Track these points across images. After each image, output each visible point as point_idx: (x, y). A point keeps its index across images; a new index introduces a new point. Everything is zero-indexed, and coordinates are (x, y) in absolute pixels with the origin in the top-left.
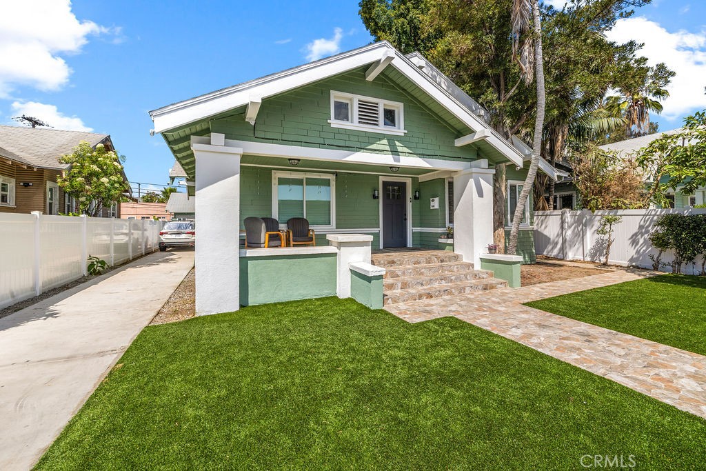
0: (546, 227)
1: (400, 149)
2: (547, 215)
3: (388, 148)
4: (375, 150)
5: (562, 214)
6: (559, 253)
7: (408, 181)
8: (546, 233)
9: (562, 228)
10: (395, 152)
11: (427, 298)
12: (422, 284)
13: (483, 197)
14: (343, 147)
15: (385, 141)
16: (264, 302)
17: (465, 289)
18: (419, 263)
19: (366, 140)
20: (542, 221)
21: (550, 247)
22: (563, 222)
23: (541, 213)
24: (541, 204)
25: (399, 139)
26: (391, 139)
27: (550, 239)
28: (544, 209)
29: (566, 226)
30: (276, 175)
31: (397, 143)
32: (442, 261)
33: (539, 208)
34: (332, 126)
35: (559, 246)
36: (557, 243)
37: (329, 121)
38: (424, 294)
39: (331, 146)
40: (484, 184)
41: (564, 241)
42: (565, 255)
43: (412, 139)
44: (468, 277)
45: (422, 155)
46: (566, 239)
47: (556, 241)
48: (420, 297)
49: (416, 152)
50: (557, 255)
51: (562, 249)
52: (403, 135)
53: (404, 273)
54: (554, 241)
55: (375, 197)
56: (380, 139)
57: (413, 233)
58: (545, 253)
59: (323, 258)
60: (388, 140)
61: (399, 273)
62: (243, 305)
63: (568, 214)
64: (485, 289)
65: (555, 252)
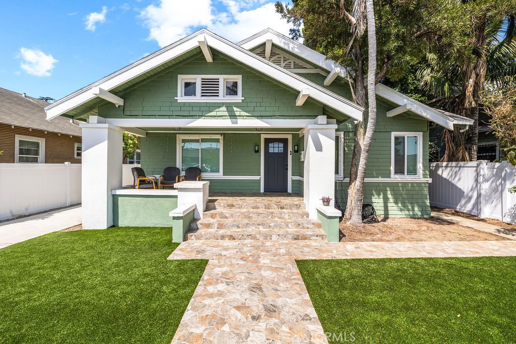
0: (459, 180)
1: (237, 114)
2: (460, 167)
3: (227, 114)
4: (215, 116)
5: (478, 166)
6: (473, 209)
7: (289, 137)
8: (460, 185)
9: (476, 180)
10: (233, 116)
11: (229, 239)
12: (238, 227)
13: (321, 150)
14: (187, 116)
15: (224, 109)
16: (128, 225)
17: (271, 236)
18: (258, 208)
19: (207, 109)
20: (456, 173)
21: (463, 202)
22: (478, 174)
23: (454, 164)
24: (460, 154)
25: (237, 105)
26: (229, 106)
27: (464, 193)
28: (463, 160)
29: (481, 179)
30: (180, 138)
31: (235, 109)
32: (282, 208)
33: (459, 158)
34: (178, 101)
35: (473, 201)
36: (470, 198)
37: (176, 98)
38: (227, 236)
39: (178, 116)
40: (323, 139)
41: (479, 196)
42: (479, 210)
43: (249, 104)
44: (290, 225)
45: (260, 117)
46: (480, 194)
47: (470, 195)
48: (223, 237)
49: (253, 115)
50: (471, 211)
51: (477, 203)
52: (241, 101)
53: (232, 216)
54: (467, 195)
55: (258, 151)
56: (219, 107)
57: (293, 181)
58: (458, 207)
59: (170, 199)
60: (227, 107)
61: (228, 215)
62: (114, 226)
63: (485, 166)
64: (295, 239)
65: (469, 207)
